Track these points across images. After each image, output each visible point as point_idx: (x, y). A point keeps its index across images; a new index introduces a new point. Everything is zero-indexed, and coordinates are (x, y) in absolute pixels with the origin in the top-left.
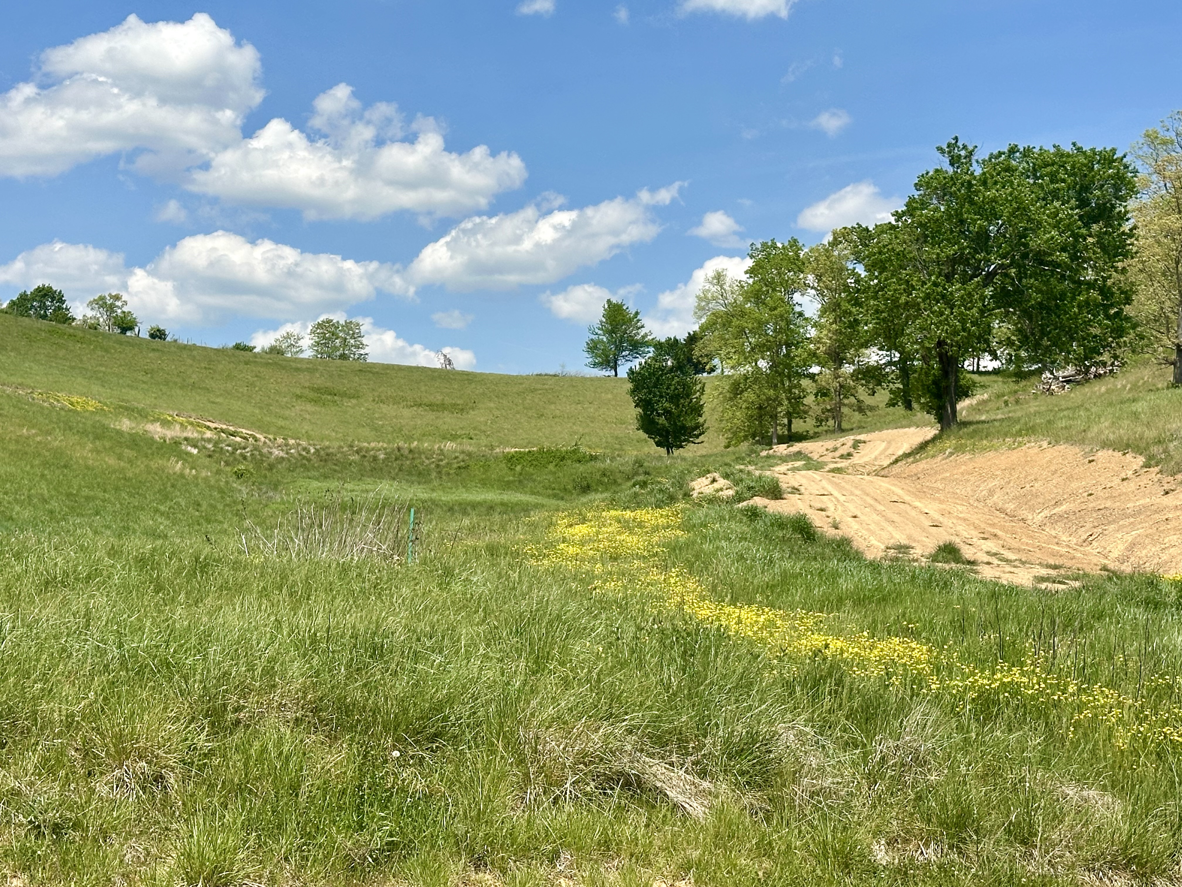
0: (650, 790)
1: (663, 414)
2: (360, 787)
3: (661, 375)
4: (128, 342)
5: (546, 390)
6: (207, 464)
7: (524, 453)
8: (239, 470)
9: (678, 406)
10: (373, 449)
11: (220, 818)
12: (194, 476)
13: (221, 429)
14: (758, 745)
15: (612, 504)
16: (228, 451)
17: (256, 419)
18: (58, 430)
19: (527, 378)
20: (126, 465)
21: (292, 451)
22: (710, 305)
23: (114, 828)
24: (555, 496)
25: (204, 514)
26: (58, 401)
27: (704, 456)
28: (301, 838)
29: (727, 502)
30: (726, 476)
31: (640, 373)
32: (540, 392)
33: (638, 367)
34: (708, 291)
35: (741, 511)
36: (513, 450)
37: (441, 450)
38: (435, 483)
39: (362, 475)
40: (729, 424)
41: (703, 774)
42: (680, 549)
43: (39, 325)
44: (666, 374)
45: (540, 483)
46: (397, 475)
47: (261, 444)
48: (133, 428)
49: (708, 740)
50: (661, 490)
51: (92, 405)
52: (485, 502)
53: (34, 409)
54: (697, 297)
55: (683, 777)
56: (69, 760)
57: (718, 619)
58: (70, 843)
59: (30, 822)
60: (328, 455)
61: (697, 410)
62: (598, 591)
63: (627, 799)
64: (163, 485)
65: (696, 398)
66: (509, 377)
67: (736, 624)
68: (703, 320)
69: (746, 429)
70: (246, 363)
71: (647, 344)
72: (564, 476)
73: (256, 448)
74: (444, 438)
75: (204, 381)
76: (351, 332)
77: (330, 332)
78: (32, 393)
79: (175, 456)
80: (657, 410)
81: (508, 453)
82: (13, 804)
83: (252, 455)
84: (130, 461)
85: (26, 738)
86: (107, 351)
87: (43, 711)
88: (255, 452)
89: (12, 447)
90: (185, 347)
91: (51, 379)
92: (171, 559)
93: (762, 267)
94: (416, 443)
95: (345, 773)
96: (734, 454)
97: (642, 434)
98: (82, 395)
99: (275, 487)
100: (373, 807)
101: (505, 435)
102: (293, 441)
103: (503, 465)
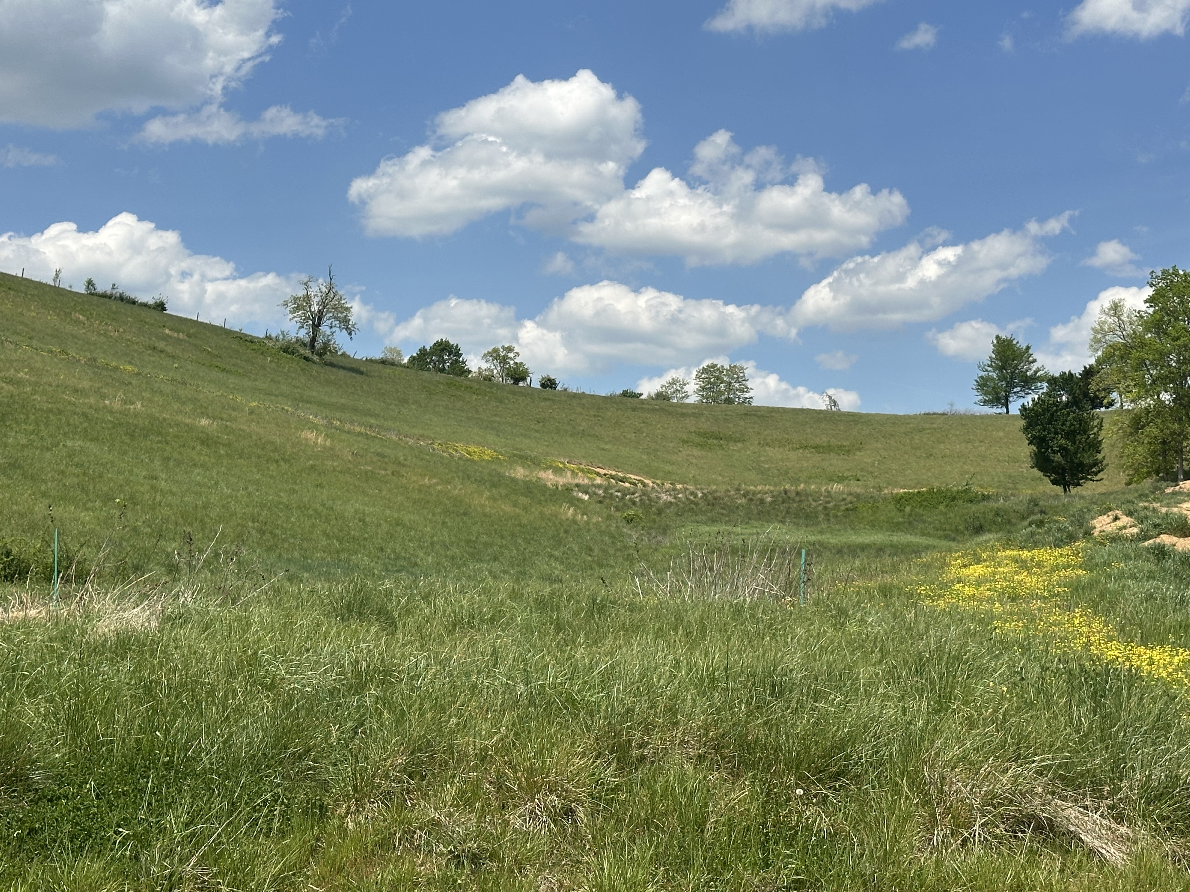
0: (1064, 834)
1: (1059, 451)
2: (764, 824)
3: (1056, 411)
4: (521, 393)
5: (935, 429)
6: (598, 509)
7: (913, 494)
8: (629, 515)
9: (1074, 443)
10: (759, 492)
11: (629, 852)
12: (585, 522)
13: (611, 475)
14: (1178, 789)
15: (1008, 544)
16: (617, 496)
17: (644, 464)
18: (457, 479)
19: (915, 417)
20: (521, 511)
21: (680, 496)
22: (1107, 337)
23: (529, 859)
24: (946, 537)
25: (596, 559)
26: (456, 451)
27: (1104, 494)
28: (708, 874)
29: (1131, 541)
30: (1130, 514)
31: (1033, 409)
32: (928, 431)
33: (1031, 403)
34: (1105, 322)
35: (1147, 549)
36: (901, 491)
37: (829, 492)
38: (823, 526)
39: (750, 519)
40: (1131, 460)
41: (1119, 819)
42: (1083, 589)
43: (438, 378)
44: (1061, 410)
45: (930, 523)
46: (784, 517)
47: (649, 489)
48: (527, 476)
49: (1125, 783)
50: (1059, 530)
51: (488, 454)
52: (875, 544)
53: (435, 459)
54: (1093, 329)
55: (1098, 822)
56: (484, 793)
57: (1128, 659)
58: (488, 873)
59: (450, 852)
60: (715, 499)
61: (1095, 446)
62: (997, 631)
63: (1039, 843)
64: (557, 531)
65: (1094, 434)
66: (896, 417)
67: (1148, 664)
68: (1100, 353)
69: (1149, 465)
70: (634, 410)
71: (1041, 379)
72: (955, 516)
73: (644, 494)
74: (831, 480)
75: (593, 429)
76: (735, 376)
77: (714, 377)
78: (432, 443)
79: (567, 502)
80: (1052, 447)
81: (897, 494)
82: (434, 834)
83: (641, 500)
84: (525, 509)
85: (444, 770)
86: (501, 402)
87: (458, 745)
88: (644, 497)
89: (416, 496)
90: (575, 396)
91: (449, 430)
92: (568, 601)
93: (1163, 296)
94: (802, 485)
95: (749, 810)
96: (1137, 491)
97: (1036, 472)
98: (479, 444)
99: (664, 531)
100: (778, 845)
101: (893, 475)
102: (681, 486)
103: (892, 507)
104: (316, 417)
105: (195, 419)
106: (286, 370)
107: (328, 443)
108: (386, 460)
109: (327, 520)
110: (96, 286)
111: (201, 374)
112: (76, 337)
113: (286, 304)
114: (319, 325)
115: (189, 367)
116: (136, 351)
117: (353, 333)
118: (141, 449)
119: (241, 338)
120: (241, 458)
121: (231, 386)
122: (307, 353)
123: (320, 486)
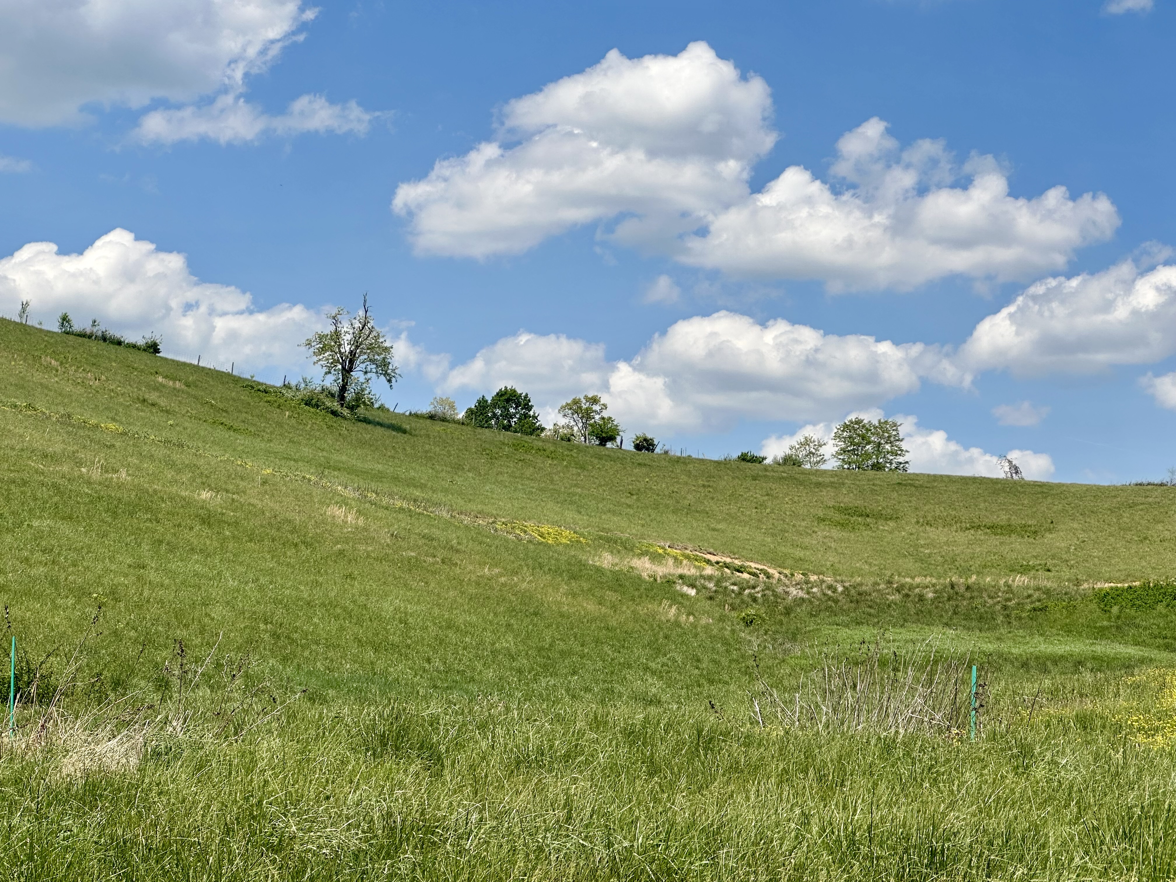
4: (609, 456)
5: (1150, 504)
6: (707, 608)
7: (1123, 589)
8: (748, 615)
10: (918, 586)
12: (691, 624)
13: (725, 563)
16: (733, 591)
17: (767, 549)
18: (525, 569)
19: (1123, 489)
20: (608, 611)
21: (815, 590)
24: (1168, 647)
25: (705, 672)
26: (525, 532)
32: (1141, 507)
36: (1107, 585)
37: (1009, 586)
38: (1002, 630)
39: (905, 620)
43: (502, 438)
45: (1145, 629)
46: (951, 619)
47: (774, 582)
48: (616, 565)
51: (567, 535)
52: (1072, 655)
53: (497, 542)
60: (860, 594)
64: (654, 636)
66: (1099, 488)
70: (754, 478)
73: (768, 588)
74: (1012, 570)
75: (702, 503)
76: (886, 435)
77: (859, 435)
78: (494, 522)
79: (667, 599)
81: (1101, 590)
83: (764, 595)
84: (614, 607)
86: (583, 468)
88: (767, 592)
89: (472, 590)
90: (678, 460)
91: (516, 505)
92: (666, 732)
94: (974, 577)
98: (554, 523)
99: (794, 636)
101: (1094, 565)
102: (816, 577)
103: (1093, 606)
104: (346, 488)
105: (193, 491)
106: (308, 428)
107: (361, 522)
108: (435, 543)
109: (359, 623)
110: (73, 323)
111: (202, 433)
112: (47, 388)
113: (309, 344)
114: (351, 370)
115: (187, 424)
116: (121, 404)
117: (393, 380)
118: (126, 530)
119: (253, 388)
120: (251, 541)
121: (240, 448)
122: (335, 405)
123: (350, 576)
